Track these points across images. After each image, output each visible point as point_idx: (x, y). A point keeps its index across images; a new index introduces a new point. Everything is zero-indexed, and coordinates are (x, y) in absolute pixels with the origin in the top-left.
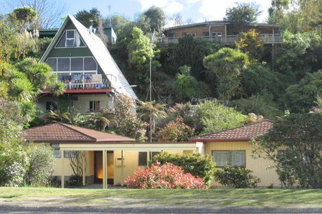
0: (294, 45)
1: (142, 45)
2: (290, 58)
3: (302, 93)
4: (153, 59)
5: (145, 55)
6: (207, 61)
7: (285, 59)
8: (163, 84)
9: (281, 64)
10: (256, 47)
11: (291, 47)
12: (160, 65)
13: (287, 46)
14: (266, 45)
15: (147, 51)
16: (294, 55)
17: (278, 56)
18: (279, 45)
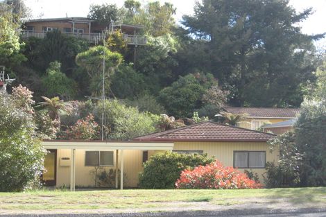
0: (157, 48)
1: (8, 37)
2: (153, 60)
3: (178, 96)
4: (20, 52)
5: (12, 47)
6: (81, 58)
7: (148, 61)
8: (30, 79)
9: (144, 66)
10: (121, 47)
11: (154, 50)
12: (26, 59)
13: (151, 48)
14: (129, 46)
15: (13, 42)
16: (157, 58)
17: (141, 58)
18: (143, 47)
